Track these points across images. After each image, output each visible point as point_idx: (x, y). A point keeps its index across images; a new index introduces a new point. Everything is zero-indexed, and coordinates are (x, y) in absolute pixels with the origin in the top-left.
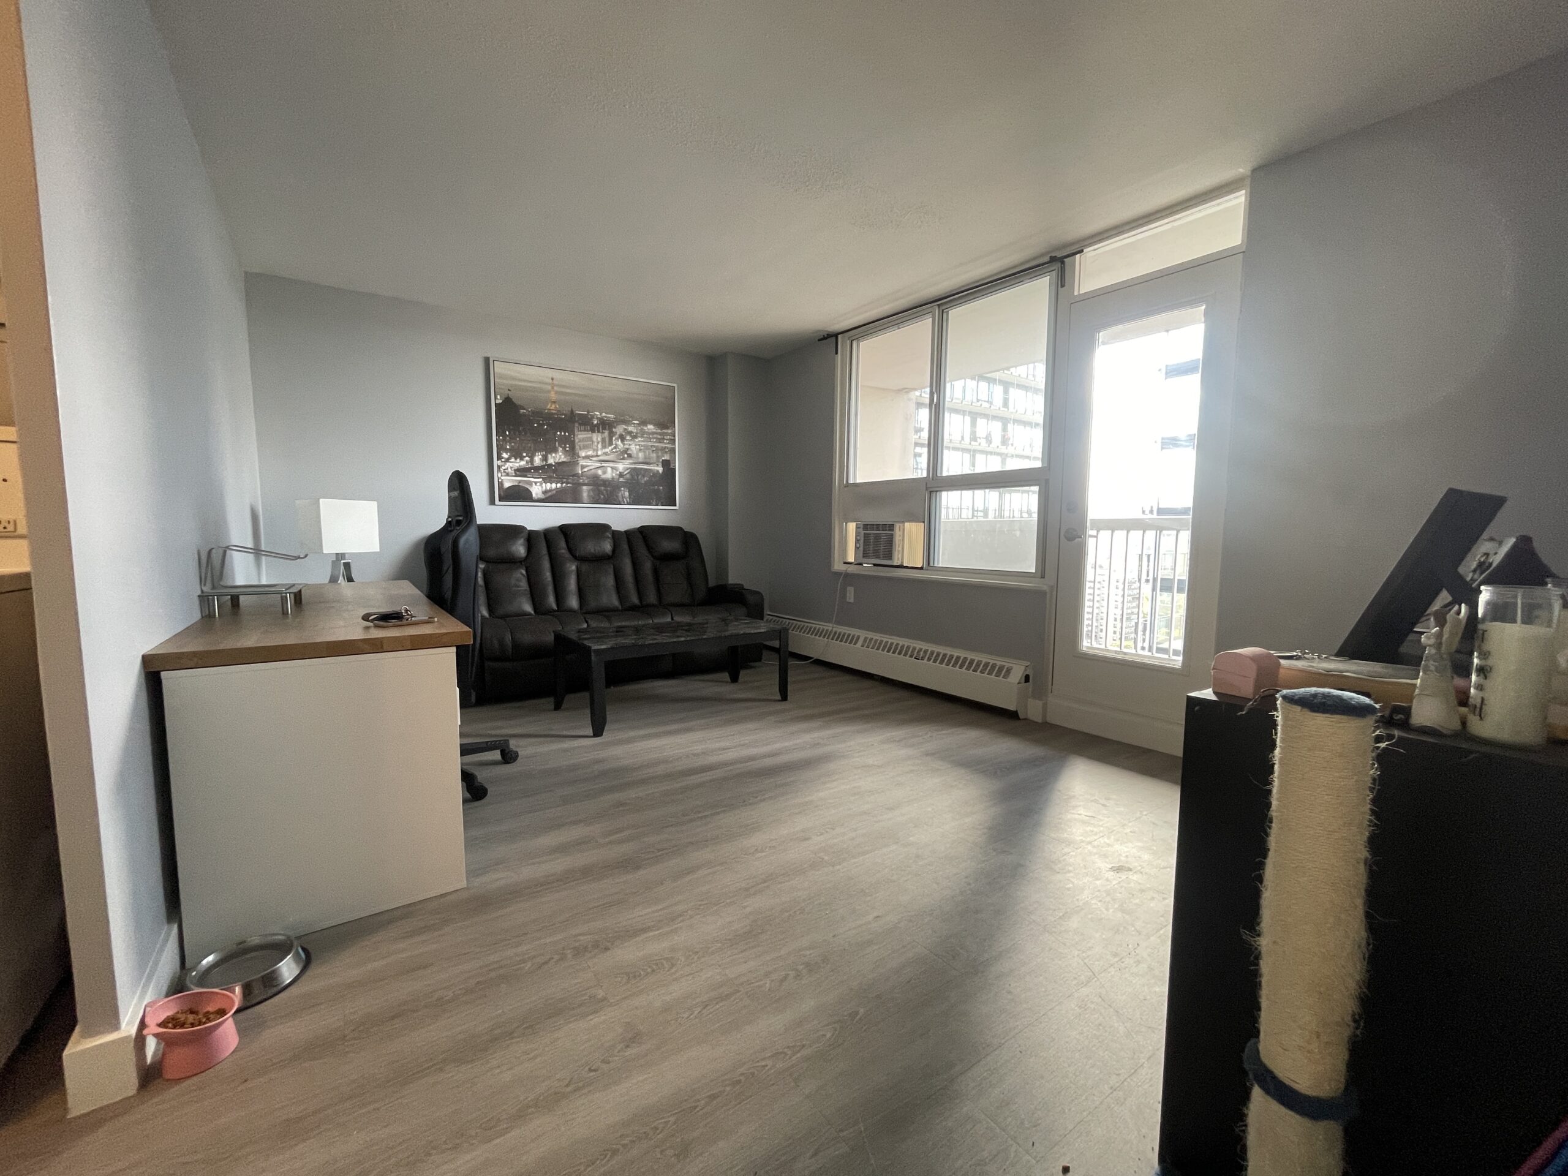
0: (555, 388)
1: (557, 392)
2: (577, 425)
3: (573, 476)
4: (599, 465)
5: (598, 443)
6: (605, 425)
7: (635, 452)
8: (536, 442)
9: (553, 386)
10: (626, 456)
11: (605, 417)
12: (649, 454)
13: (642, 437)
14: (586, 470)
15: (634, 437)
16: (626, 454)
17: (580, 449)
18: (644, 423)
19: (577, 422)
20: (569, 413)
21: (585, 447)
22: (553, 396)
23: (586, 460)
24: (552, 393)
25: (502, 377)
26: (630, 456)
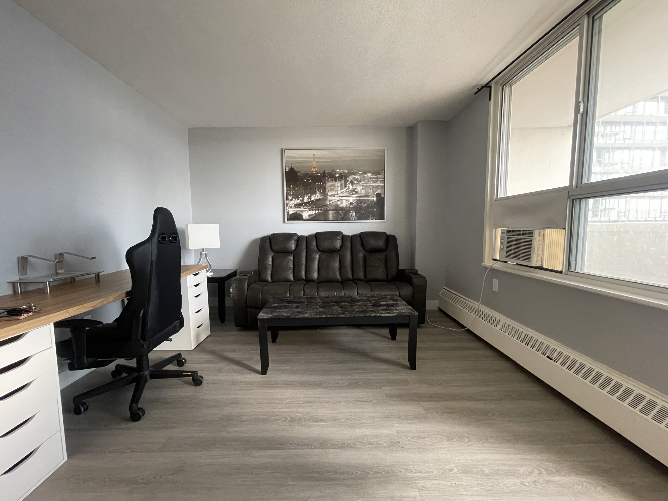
0: (316, 160)
1: (317, 162)
2: (327, 178)
3: (325, 206)
4: (339, 199)
5: (338, 187)
6: (343, 177)
7: (360, 190)
8: (305, 189)
9: (314, 158)
10: (354, 193)
11: (343, 172)
12: (368, 190)
13: (364, 181)
14: (331, 202)
15: (359, 181)
16: (354, 192)
17: (328, 191)
18: (365, 173)
19: (327, 176)
20: (322, 172)
21: (332, 190)
22: (314, 164)
23: (331, 197)
24: (314, 162)
25: (289, 157)
26: (356, 193)
